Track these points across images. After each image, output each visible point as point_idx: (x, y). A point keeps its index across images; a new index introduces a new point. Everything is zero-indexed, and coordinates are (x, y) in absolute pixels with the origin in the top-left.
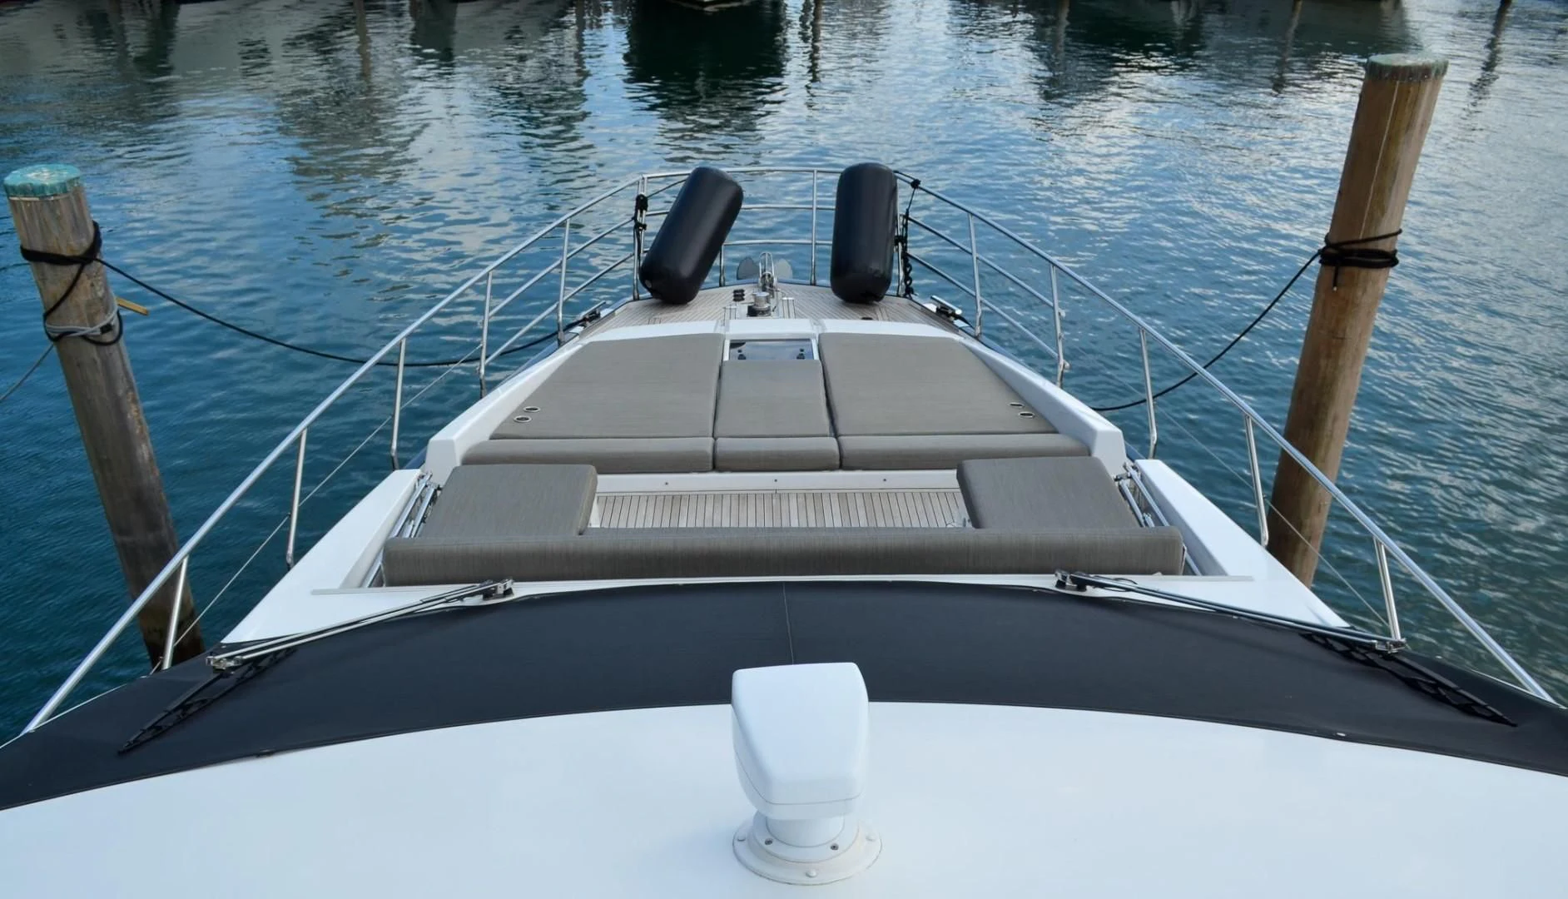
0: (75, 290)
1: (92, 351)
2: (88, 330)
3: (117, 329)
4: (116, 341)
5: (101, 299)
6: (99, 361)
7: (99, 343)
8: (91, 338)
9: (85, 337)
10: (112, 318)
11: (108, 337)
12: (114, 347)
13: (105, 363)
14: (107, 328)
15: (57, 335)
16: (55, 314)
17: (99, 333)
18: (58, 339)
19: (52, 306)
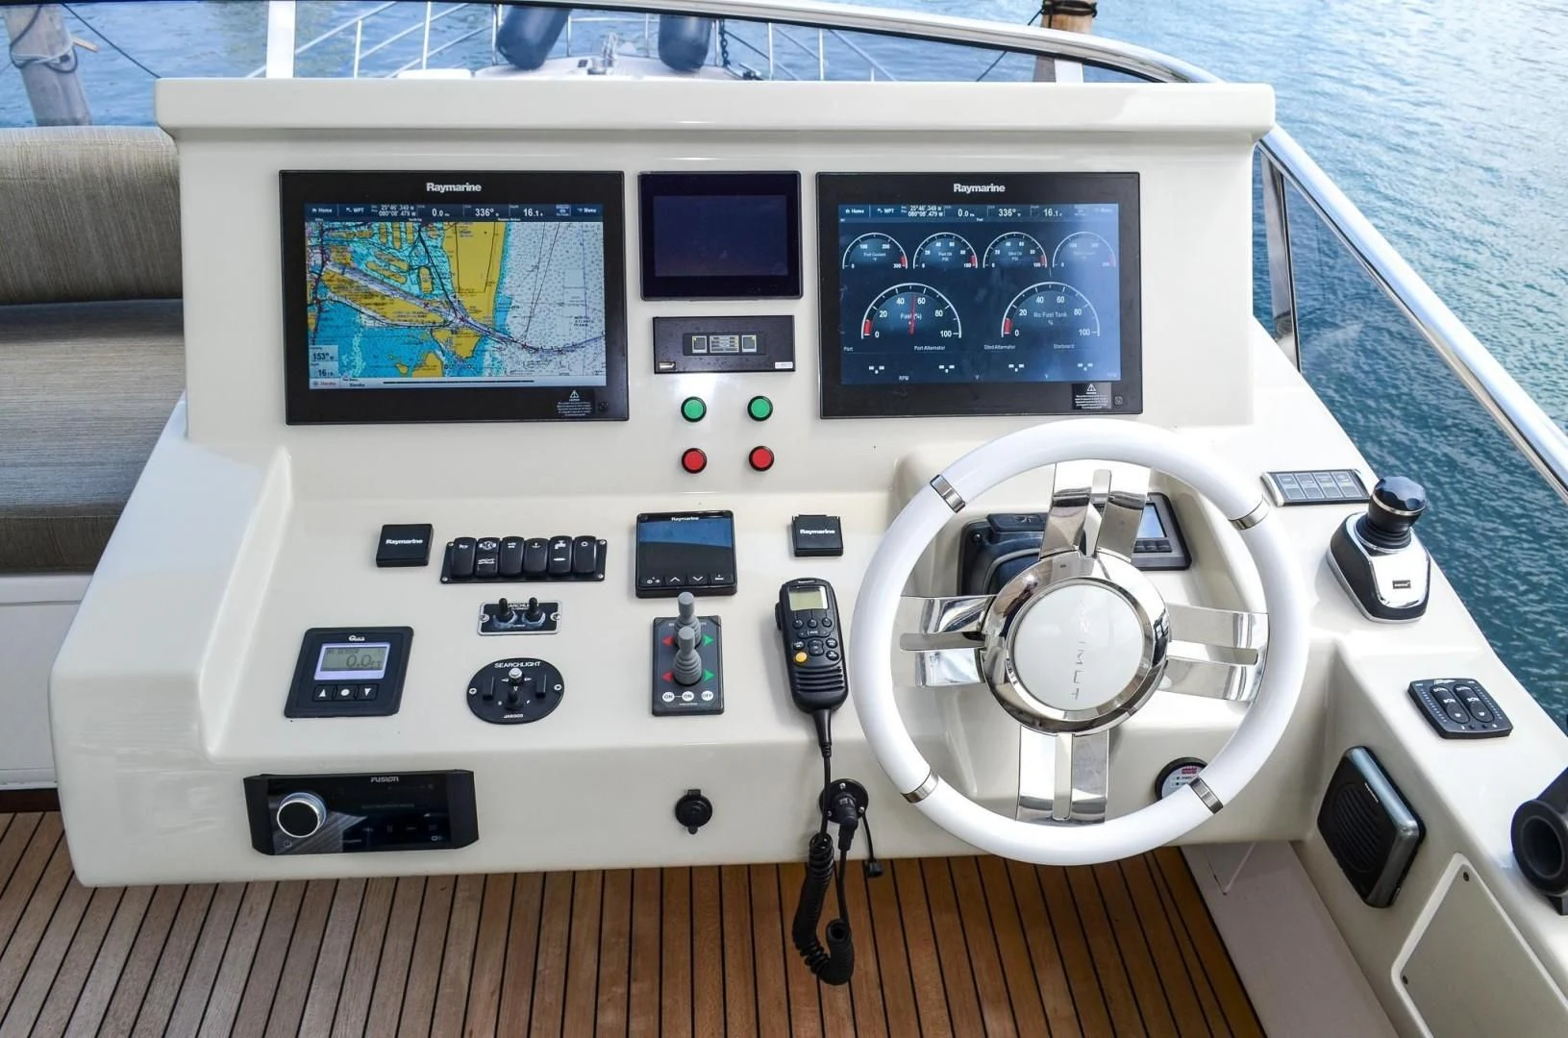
0: (36, 24)
1: (52, 77)
2: (49, 58)
3: (73, 59)
4: (72, 71)
5: (58, 32)
6: (59, 87)
7: (58, 71)
8: (53, 66)
9: (47, 64)
10: (68, 50)
11: (66, 67)
12: (71, 75)
13: (65, 88)
14: (65, 58)
15: (22, 62)
16: (20, 43)
17: (58, 61)
18: (24, 66)
19: (17, 35)
